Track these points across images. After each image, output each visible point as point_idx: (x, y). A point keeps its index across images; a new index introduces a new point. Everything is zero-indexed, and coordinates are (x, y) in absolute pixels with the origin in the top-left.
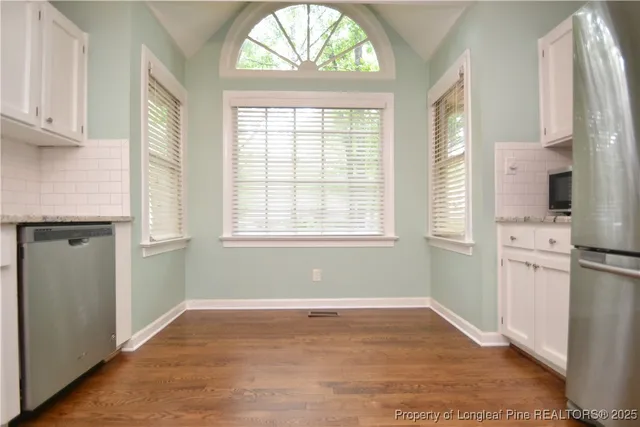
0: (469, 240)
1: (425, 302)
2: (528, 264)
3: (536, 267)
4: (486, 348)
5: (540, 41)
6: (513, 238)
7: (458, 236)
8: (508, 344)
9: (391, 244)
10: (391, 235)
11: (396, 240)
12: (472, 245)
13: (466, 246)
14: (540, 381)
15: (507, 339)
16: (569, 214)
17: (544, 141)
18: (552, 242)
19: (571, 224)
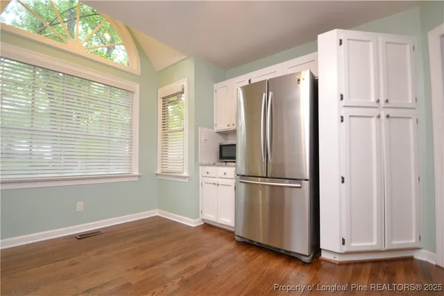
0: (185, 174)
1: (156, 213)
2: (215, 184)
3: (218, 185)
4: (196, 227)
5: (215, 85)
6: (208, 173)
7: (180, 172)
8: (203, 223)
9: (136, 179)
10: (136, 173)
11: (139, 176)
12: (188, 177)
13: (185, 177)
14: (221, 234)
15: (203, 220)
16: (234, 162)
17: (216, 129)
18: (225, 174)
19: (236, 166)
